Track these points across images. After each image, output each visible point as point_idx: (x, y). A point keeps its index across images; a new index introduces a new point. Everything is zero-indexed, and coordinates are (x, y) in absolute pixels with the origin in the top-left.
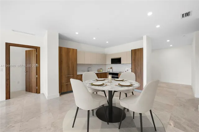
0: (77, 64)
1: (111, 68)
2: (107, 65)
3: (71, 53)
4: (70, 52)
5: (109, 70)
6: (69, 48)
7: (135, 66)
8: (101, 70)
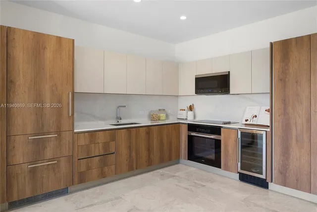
0: (73, 93)
1: (191, 108)
2: (180, 99)
3: (49, 54)
4: (45, 48)
5: (183, 115)
6: (44, 35)
7: (285, 102)
8: (163, 116)
